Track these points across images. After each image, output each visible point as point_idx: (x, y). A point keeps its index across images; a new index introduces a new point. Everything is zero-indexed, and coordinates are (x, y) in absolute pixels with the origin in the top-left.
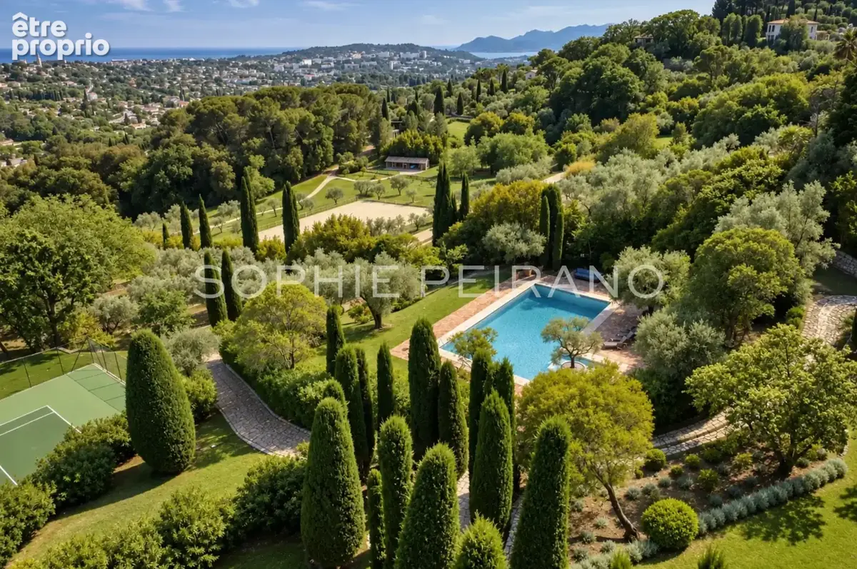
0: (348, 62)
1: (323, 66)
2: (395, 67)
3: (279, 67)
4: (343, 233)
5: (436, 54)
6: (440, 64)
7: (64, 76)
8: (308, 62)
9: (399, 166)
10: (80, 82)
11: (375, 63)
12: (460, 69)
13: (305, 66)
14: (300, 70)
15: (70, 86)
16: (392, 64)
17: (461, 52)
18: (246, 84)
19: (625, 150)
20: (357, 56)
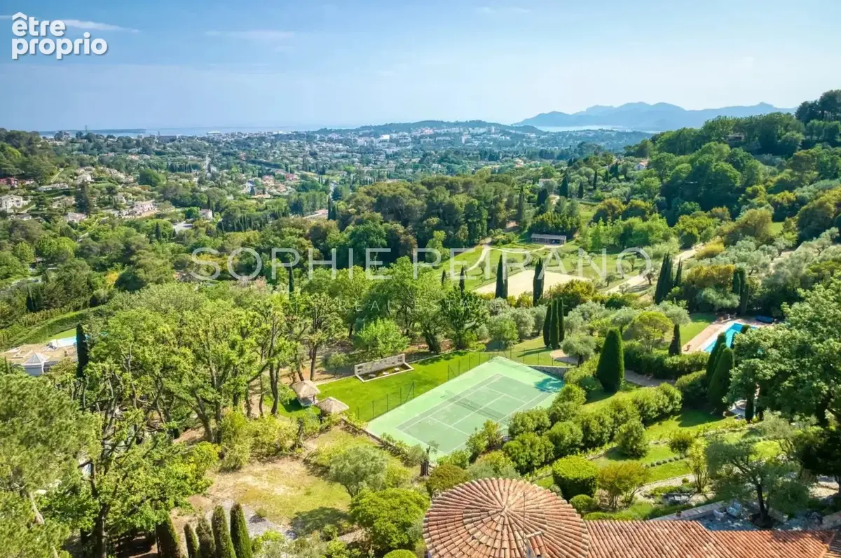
0: (422, 137)
1: (400, 141)
2: (467, 142)
3: (361, 141)
4: (582, 291)
5: (503, 130)
6: (508, 138)
7: (185, 150)
8: (386, 137)
9: (542, 241)
10: (199, 155)
11: (448, 138)
12: (528, 143)
13: (385, 141)
14: (381, 145)
15: (192, 160)
16: (463, 139)
17: (527, 128)
18: (337, 158)
19: (748, 237)
20: (429, 131)
